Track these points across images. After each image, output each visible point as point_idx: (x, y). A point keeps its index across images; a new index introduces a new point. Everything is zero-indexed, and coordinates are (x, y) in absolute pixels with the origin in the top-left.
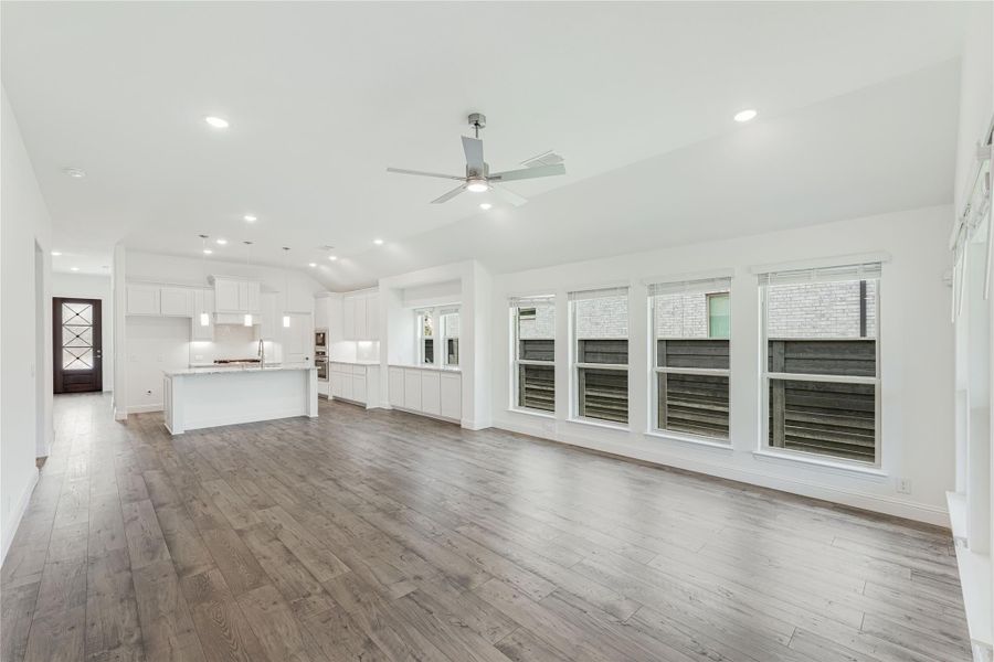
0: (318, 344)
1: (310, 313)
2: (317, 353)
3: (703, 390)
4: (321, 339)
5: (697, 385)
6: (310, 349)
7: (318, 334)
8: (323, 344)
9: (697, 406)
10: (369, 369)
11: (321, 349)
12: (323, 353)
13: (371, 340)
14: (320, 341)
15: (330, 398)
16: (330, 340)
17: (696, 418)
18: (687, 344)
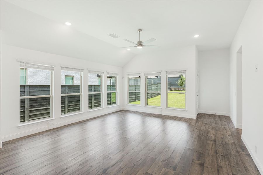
3: (44, 102)
5: (42, 101)
9: (43, 108)
17: (42, 112)
18: (39, 87)
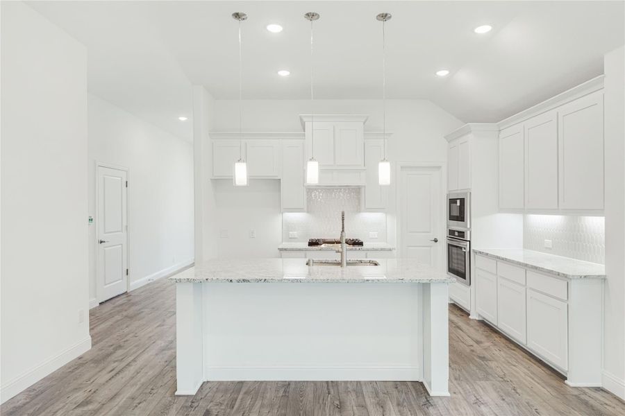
0: (452, 218)
1: (439, 168)
2: (452, 232)
4: (458, 209)
6: (441, 225)
7: (452, 201)
8: (461, 217)
10: (574, 285)
11: (456, 226)
12: (462, 234)
13: (563, 212)
14: (456, 213)
15: (473, 316)
16: (472, 210)
